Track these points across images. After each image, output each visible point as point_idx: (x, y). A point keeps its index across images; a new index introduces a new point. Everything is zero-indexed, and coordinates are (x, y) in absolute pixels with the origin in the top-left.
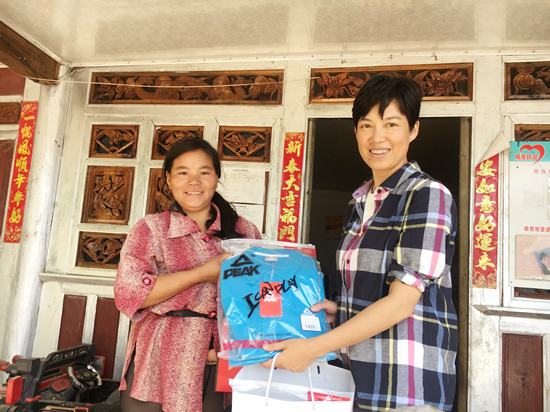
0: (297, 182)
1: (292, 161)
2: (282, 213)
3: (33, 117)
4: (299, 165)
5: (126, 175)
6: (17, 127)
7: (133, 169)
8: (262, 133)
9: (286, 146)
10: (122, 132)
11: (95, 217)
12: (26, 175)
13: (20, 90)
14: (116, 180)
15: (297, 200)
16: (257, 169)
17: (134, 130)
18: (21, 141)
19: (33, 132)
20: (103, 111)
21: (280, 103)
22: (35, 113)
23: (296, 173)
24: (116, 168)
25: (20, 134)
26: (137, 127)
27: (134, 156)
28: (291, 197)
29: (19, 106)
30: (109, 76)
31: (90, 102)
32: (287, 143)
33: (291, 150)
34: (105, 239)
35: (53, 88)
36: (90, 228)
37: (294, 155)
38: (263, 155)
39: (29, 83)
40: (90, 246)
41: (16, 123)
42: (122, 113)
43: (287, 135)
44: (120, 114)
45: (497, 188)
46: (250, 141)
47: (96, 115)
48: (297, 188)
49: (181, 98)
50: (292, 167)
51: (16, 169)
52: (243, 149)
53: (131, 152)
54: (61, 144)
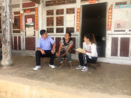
1: (78, 13)
2: (77, 22)
3: (37, 10)
4: (79, 14)
5: (53, 18)
6: (35, 12)
10: (51, 11)
11: (49, 25)
12: (38, 20)
13: (35, 6)
14: (51, 19)
16: (72, 15)
18: (36, 14)
19: (38, 12)
20: (48, 8)
22: (38, 9)
23: (79, 15)
24: (51, 17)
25: (36, 13)
26: (53, 10)
27: (53, 15)
28: (78, 19)
29: (35, 8)
31: (46, 6)
33: (78, 11)
34: (50, 29)
35: (40, 5)
36: (48, 27)
39: (36, 4)
41: (35, 11)
45: (112, 14)
46: (71, 10)
47: (47, 9)
48: (79, 18)
51: (36, 19)
52: (70, 12)
54: (42, 14)
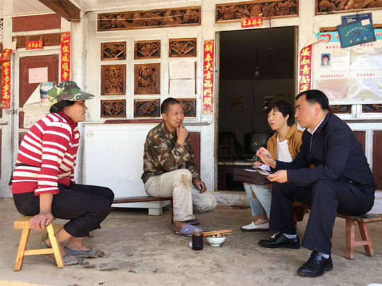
0: (211, 66)
1: (208, 55)
2: (204, 82)
3: (68, 41)
4: (212, 57)
5: (122, 69)
7: (125, 65)
8: (192, 41)
9: (205, 47)
10: (117, 46)
11: (108, 92)
12: (68, 72)
13: (58, 26)
14: (116, 72)
15: (212, 75)
16: (190, 60)
17: (123, 44)
18: (63, 54)
19: (69, 49)
20: (106, 35)
21: (200, 24)
22: (69, 39)
23: (210, 61)
24: (116, 66)
25: (62, 51)
26: (125, 43)
27: (125, 59)
28: (209, 75)
29: (59, 35)
30: (107, 15)
31: (98, 31)
32: (205, 46)
33: (207, 49)
34: (114, 103)
35: (78, 24)
36: (106, 98)
37: (209, 52)
38: (193, 53)
40: (107, 107)
41: (58, 45)
42: (116, 35)
43: (205, 41)
44: (115, 36)
45: (310, 61)
46: (186, 46)
47: (102, 38)
48: (212, 69)
49: (147, 25)
50: (208, 58)
51: (62, 70)
52: (182, 51)
53: (123, 56)
54: (85, 55)
